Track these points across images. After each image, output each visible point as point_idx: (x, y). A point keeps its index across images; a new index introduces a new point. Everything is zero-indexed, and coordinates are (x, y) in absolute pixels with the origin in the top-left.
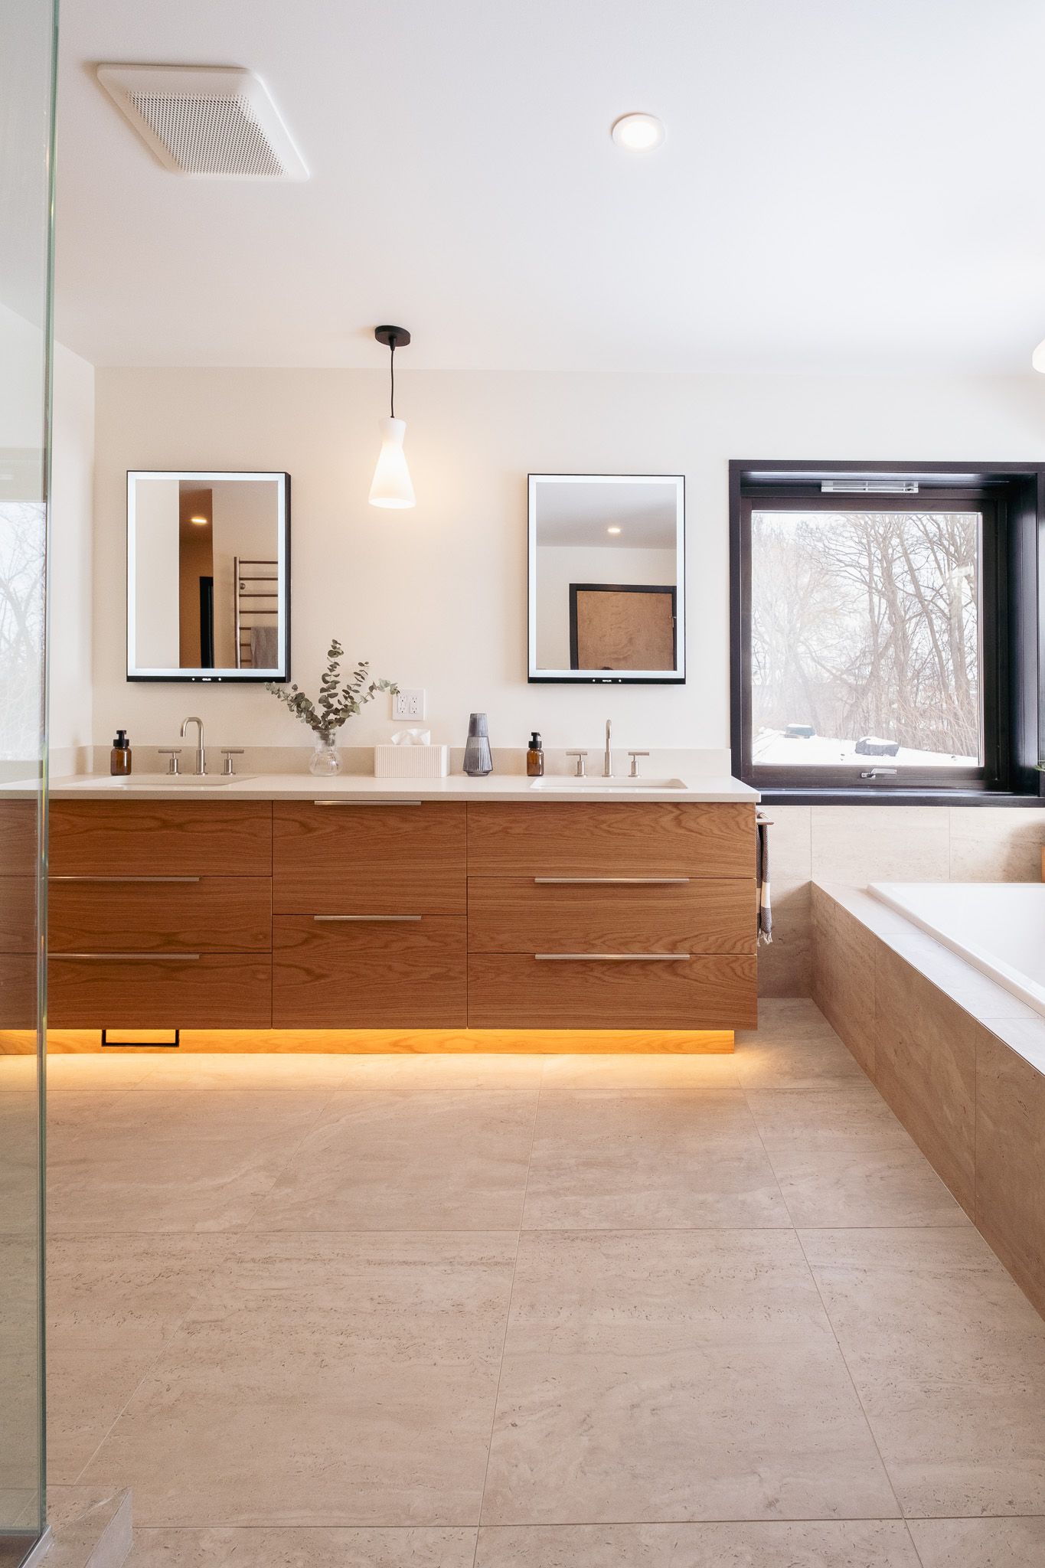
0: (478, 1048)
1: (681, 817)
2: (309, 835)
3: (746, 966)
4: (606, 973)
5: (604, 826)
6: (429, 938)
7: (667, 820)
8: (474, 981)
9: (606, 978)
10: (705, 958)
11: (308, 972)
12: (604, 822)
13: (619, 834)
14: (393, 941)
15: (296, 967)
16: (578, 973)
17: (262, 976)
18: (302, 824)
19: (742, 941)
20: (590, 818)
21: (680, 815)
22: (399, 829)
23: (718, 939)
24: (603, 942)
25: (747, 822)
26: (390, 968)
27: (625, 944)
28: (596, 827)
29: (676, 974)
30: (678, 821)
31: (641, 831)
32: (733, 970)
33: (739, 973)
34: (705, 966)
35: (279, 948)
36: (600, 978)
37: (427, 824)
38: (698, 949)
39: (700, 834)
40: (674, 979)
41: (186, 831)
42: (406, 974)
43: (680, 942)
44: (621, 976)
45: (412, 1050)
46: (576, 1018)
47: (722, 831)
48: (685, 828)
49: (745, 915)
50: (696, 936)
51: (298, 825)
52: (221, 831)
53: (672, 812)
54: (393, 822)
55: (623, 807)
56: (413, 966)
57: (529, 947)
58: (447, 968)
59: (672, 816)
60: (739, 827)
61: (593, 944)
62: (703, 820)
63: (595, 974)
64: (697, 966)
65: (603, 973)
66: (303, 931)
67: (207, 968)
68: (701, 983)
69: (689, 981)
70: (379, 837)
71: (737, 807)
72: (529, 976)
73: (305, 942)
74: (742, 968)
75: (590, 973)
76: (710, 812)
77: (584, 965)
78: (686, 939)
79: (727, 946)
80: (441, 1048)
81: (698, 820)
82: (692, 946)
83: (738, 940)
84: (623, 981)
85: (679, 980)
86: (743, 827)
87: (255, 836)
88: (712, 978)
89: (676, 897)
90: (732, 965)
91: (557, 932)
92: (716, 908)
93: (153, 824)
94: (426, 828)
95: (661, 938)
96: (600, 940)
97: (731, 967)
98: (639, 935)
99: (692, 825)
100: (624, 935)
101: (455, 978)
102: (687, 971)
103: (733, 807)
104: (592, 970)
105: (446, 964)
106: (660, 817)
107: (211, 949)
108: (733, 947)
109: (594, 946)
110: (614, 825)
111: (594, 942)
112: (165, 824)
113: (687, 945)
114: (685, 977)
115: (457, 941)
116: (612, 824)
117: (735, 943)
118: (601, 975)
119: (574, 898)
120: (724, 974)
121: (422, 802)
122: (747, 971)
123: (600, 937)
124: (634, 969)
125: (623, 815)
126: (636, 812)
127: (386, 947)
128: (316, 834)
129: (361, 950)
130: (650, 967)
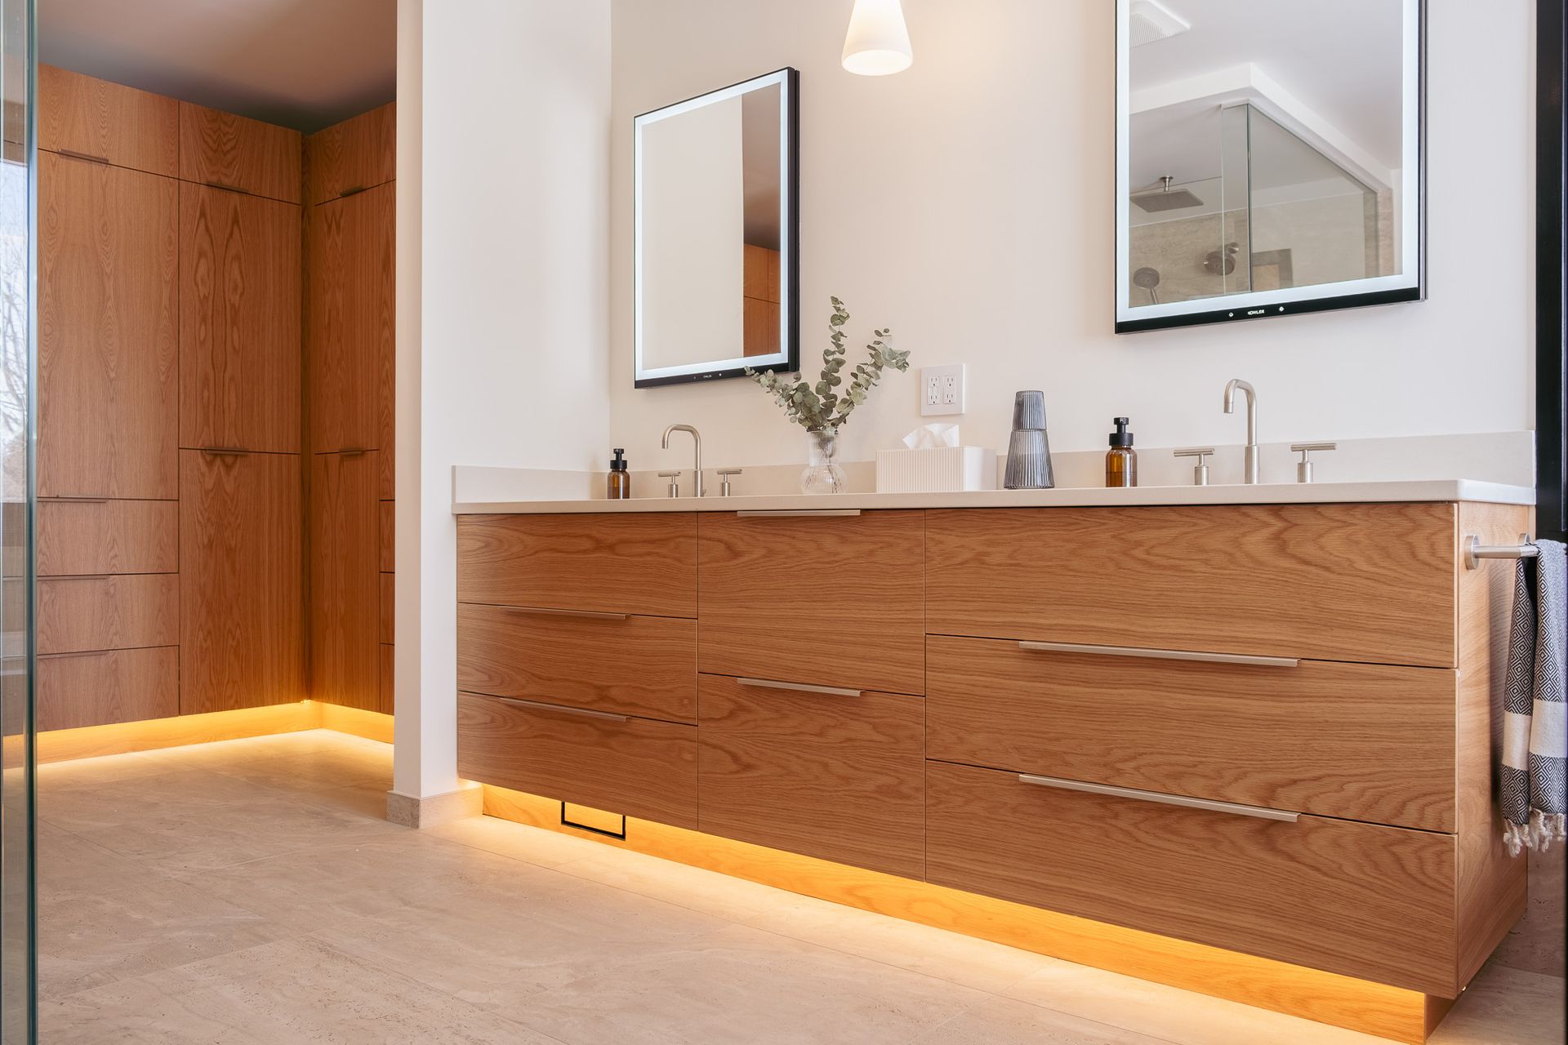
0: (958, 923)
1: (1286, 536)
2: (737, 562)
3: (1428, 855)
4: (1142, 826)
5: (1139, 553)
6: (875, 727)
7: (1256, 542)
8: (934, 805)
9: (1141, 835)
10: (1334, 826)
11: (735, 758)
12: (1139, 544)
13: (1165, 568)
14: (829, 726)
15: (721, 748)
16: (1092, 817)
17: (688, 757)
18: (729, 547)
19: (1422, 801)
20: (1114, 537)
21: (1286, 529)
22: (838, 554)
23: (1364, 790)
24: (1137, 769)
25: (1432, 545)
26: (825, 766)
27: (1177, 776)
28: (1125, 553)
29: (1274, 850)
30: (1280, 543)
31: (1206, 562)
32: (1398, 859)
33: (1412, 866)
34: (1336, 843)
35: (704, 720)
36: (1129, 834)
37: (871, 547)
38: (1319, 807)
39: (1327, 569)
40: (1269, 858)
41: (617, 554)
42: (846, 779)
43: (1282, 786)
44: (1168, 836)
45: (869, 905)
46: (1088, 897)
47: (1375, 565)
48: (1293, 556)
49: (1427, 746)
50: (1318, 778)
51: (722, 546)
52: (649, 554)
53: (1267, 525)
54: (829, 542)
55: (1172, 516)
56: (856, 769)
57: (1013, 760)
58: (898, 778)
59: (1266, 532)
60: (1414, 555)
61: (1118, 770)
62: (1334, 543)
63: (1121, 824)
64: (1320, 842)
65: (1135, 825)
66: (729, 700)
67: (636, 736)
68: (1325, 874)
69: (1298, 865)
70: (814, 565)
71: (1412, 512)
72: (1014, 810)
73: (732, 714)
74: (1420, 858)
75: (1113, 822)
76: (1347, 524)
77: (1102, 805)
78: (1295, 782)
79: (1385, 810)
80: (908, 911)
81: (1323, 540)
82: (1308, 798)
83: (1411, 800)
84: (1172, 846)
85: (1278, 860)
86: (1423, 554)
87: (679, 560)
88: (1351, 870)
89: (1276, 696)
90: (1396, 849)
91: (1057, 739)
92: (1363, 725)
93: (587, 544)
94: (871, 553)
95: (1245, 774)
96: (1133, 764)
97: (1393, 854)
98: (1201, 762)
99: (1309, 550)
100: (1174, 759)
101: (908, 797)
102: (1296, 847)
103: (1400, 513)
104: (1116, 816)
105: (896, 771)
106: (1244, 535)
107: (640, 712)
108: (1400, 810)
109: (1119, 772)
110: (1156, 551)
111: (1120, 766)
112: (599, 545)
113: (1297, 794)
114: (1292, 858)
115: (912, 737)
116: (1152, 548)
117: (1404, 805)
118: (1131, 829)
119: (1087, 682)
120: (1376, 866)
121: (863, 511)
122: (1430, 868)
123: (1133, 758)
124: (1192, 827)
125: (1174, 532)
126: (1195, 524)
127: (820, 734)
128: (742, 560)
129: (792, 735)
130: (1222, 828)
